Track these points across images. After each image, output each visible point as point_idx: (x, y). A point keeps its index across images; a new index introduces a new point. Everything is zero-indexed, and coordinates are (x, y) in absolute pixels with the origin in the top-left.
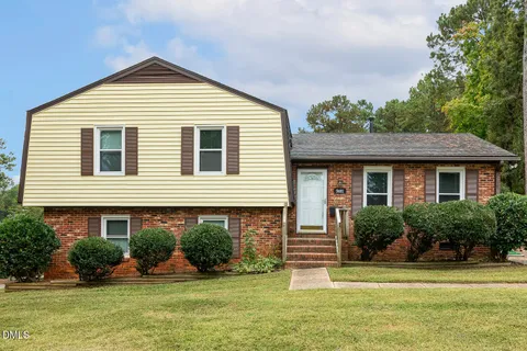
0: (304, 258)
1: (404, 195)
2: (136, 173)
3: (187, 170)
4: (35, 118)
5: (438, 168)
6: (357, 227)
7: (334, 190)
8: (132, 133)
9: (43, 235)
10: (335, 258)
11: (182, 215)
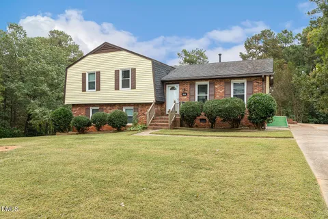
0: (156, 125)
1: (214, 95)
2: (99, 90)
3: (117, 88)
4: (68, 70)
5: (232, 81)
6: (181, 111)
7: (182, 94)
8: (98, 73)
9: (67, 115)
10: (167, 125)
11: (117, 107)
